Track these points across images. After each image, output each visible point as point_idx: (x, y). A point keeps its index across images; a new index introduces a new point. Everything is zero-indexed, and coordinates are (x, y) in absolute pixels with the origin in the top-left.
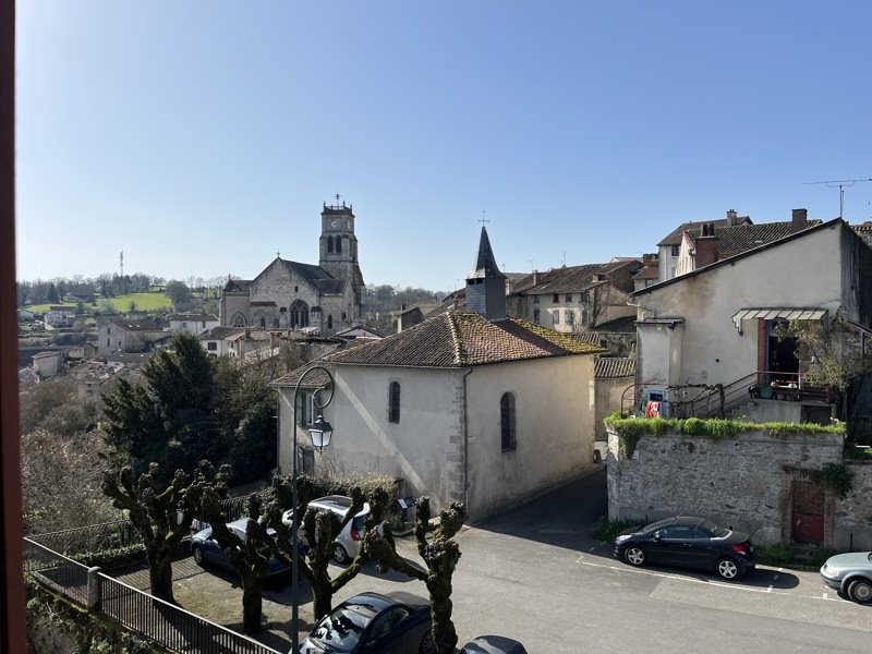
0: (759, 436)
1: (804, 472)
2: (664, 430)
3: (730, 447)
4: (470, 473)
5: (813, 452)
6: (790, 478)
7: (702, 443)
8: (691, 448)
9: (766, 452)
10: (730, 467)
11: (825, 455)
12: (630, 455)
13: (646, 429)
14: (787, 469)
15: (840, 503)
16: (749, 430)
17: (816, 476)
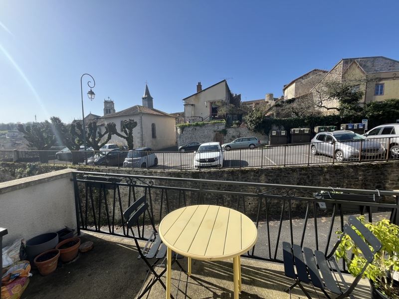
0: (209, 125)
1: (218, 131)
2: (190, 126)
3: (204, 128)
4: (144, 142)
5: (220, 127)
6: (215, 133)
7: (198, 128)
8: (196, 129)
9: (211, 128)
10: (204, 132)
11: (222, 127)
12: (182, 133)
13: (186, 126)
14: (215, 131)
15: (225, 137)
16: (207, 123)
17: (220, 132)
